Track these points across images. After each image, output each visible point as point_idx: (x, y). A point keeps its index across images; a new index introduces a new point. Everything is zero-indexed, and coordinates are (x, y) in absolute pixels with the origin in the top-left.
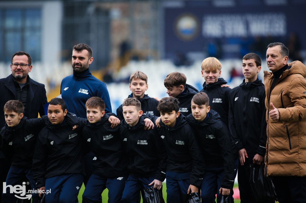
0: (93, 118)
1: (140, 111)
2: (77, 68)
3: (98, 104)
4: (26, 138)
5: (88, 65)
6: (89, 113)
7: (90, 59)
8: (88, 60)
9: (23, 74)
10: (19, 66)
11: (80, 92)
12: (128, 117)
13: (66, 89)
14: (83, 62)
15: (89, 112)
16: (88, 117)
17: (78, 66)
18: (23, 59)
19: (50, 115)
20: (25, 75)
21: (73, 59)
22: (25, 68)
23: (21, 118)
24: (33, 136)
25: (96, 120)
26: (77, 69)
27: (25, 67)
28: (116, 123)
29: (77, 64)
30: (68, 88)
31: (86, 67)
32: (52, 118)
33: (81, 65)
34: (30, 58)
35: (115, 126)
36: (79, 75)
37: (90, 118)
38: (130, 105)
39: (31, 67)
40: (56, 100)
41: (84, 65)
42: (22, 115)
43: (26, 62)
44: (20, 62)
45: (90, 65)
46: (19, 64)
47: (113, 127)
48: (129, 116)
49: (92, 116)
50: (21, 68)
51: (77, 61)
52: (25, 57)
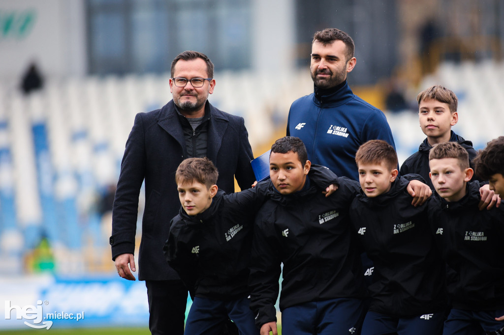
0: (373, 186)
1: (466, 170)
2: (322, 80)
3: (381, 154)
4: (228, 235)
5: (346, 73)
6: (363, 176)
7: (350, 61)
8: (345, 63)
9: (198, 100)
10: (189, 83)
11: (330, 132)
12: (442, 183)
13: (300, 126)
14: (334, 66)
15: (363, 172)
16: (363, 185)
17: (325, 76)
18: (196, 67)
19: (276, 176)
20: (200, 103)
21: (313, 60)
22: (201, 87)
23: (213, 194)
24: (242, 227)
25: (380, 190)
26: (322, 82)
27: (200, 85)
28: (423, 196)
29: (323, 71)
30: (304, 124)
31: (341, 78)
32: (279, 182)
33: (331, 73)
34: (211, 64)
35: (420, 202)
36: (325, 96)
37: (366, 186)
38: (445, 157)
39: (212, 83)
40: (284, 142)
41: (337, 73)
42: (215, 188)
43: (203, 75)
44: (190, 74)
45: (349, 74)
46: (189, 79)
47: (416, 203)
48: (444, 181)
49: (371, 181)
50: (192, 88)
51: (323, 64)
52: (199, 63)
